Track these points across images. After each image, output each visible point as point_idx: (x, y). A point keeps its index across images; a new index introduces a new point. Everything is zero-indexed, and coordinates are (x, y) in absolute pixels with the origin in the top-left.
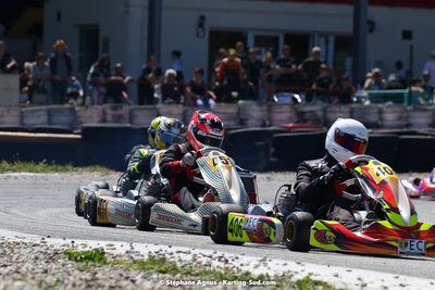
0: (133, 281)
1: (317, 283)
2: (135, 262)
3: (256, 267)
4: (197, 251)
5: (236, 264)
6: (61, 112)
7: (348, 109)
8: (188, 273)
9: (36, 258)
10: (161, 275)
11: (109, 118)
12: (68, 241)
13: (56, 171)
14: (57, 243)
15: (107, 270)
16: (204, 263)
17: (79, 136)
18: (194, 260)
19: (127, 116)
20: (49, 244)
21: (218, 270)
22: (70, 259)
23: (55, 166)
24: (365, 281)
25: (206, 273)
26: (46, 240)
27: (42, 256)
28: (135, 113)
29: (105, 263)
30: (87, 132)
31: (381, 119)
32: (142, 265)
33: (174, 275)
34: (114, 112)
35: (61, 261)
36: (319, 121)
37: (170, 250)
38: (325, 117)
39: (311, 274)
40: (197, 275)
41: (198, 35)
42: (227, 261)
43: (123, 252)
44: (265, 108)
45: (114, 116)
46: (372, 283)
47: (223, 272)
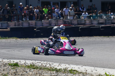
0: (27, 72)
1: (74, 71)
2: (27, 66)
3: (58, 66)
4: (42, 62)
5: (53, 66)
6: (4, 23)
7: (77, 20)
8: (41, 69)
9: (1, 66)
10: (33, 69)
11: (17, 24)
12: (9, 60)
13: (4, 39)
14: (6, 61)
15: (20, 68)
16: (44, 66)
17: (9, 30)
18: (42, 65)
19: (21, 24)
20: (4, 61)
21: (48, 67)
22: (10, 66)
23: (3, 38)
24: (87, 70)
25: (45, 69)
26: (3, 60)
27: (2, 65)
28: (23, 23)
29: (19, 66)
30: (11, 29)
31: (85, 22)
32: (29, 67)
33: (37, 69)
34: (18, 23)
35: (7, 66)
36: (70, 23)
37: (35, 62)
38: (71, 23)
39: (72, 68)
40: (43, 69)
41: (38, 3)
42: (50, 65)
43: (23, 63)
44: (56, 21)
45: (18, 24)
46: (88, 70)
47: (50, 68)
